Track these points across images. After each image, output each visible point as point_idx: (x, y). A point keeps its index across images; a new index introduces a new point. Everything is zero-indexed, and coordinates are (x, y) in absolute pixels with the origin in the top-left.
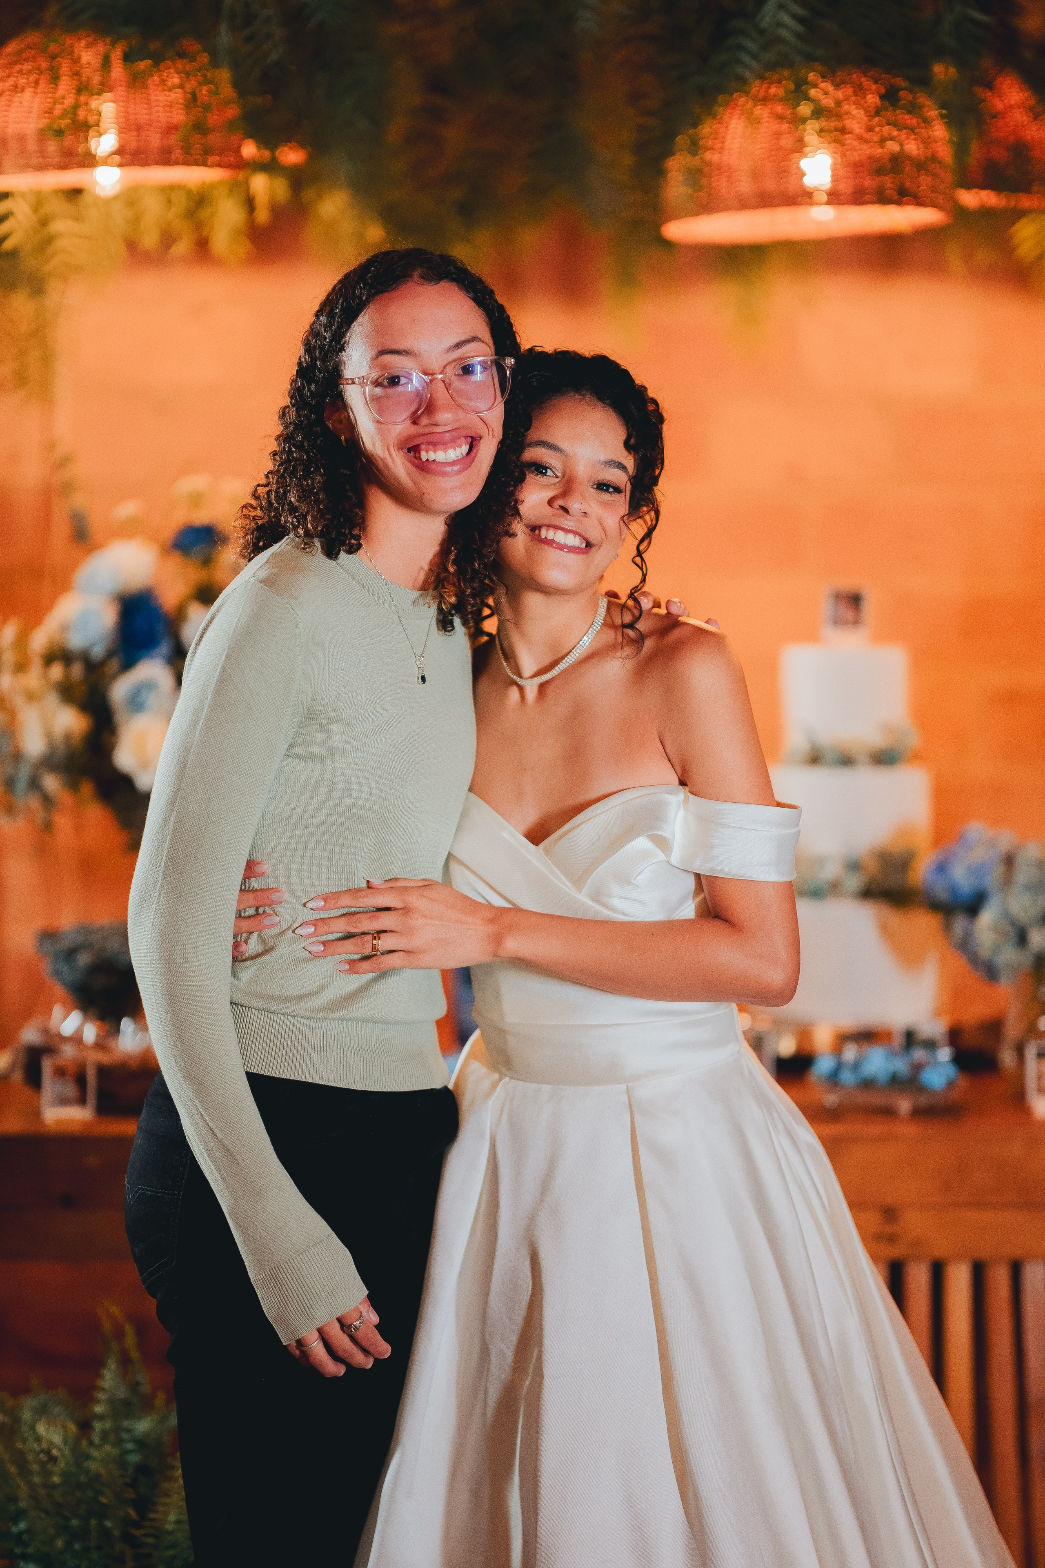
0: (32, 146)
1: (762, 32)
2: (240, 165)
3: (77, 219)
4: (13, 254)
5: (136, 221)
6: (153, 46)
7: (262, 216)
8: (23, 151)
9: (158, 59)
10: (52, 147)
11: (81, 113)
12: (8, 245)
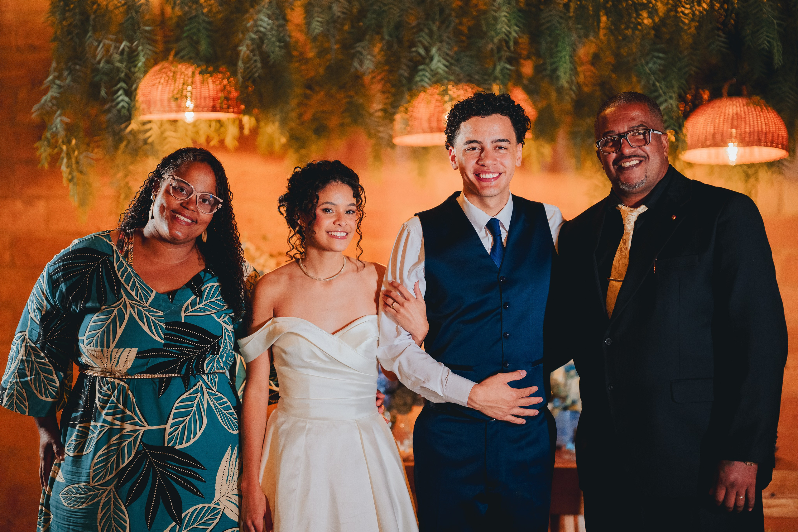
0: (166, 103)
1: (432, 70)
2: (239, 112)
3: (176, 131)
4: (152, 144)
5: (197, 133)
6: (211, 69)
7: (246, 132)
8: (162, 105)
9: (211, 74)
10: (173, 104)
11: (184, 93)
12: (150, 140)
